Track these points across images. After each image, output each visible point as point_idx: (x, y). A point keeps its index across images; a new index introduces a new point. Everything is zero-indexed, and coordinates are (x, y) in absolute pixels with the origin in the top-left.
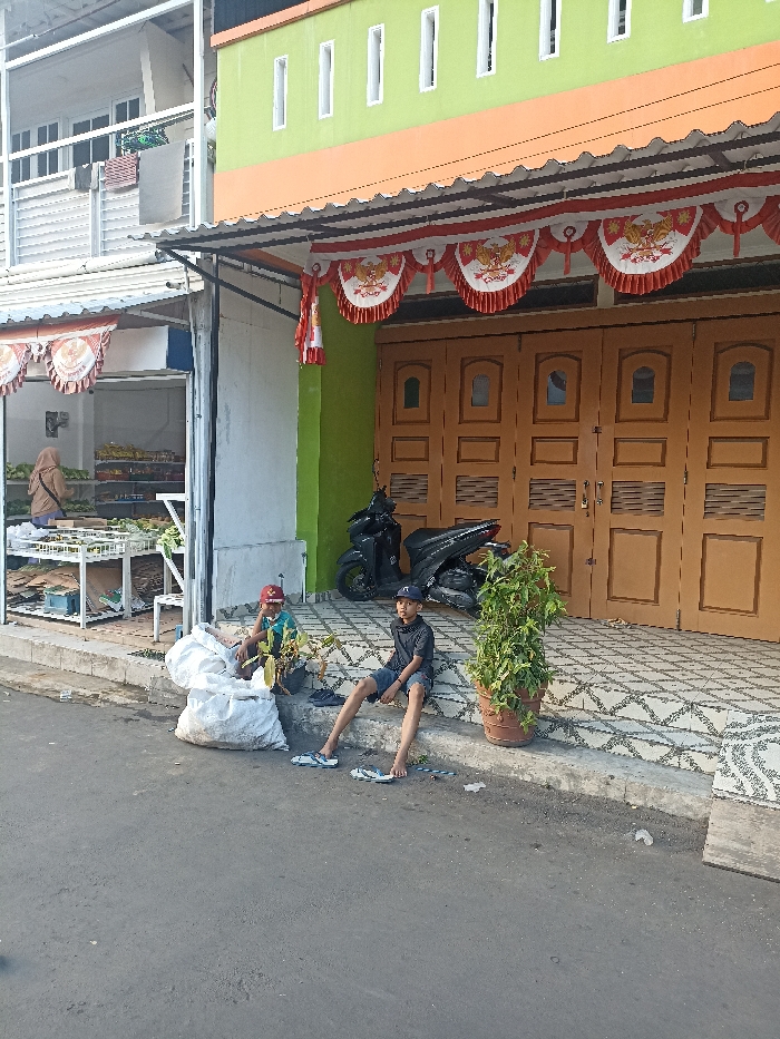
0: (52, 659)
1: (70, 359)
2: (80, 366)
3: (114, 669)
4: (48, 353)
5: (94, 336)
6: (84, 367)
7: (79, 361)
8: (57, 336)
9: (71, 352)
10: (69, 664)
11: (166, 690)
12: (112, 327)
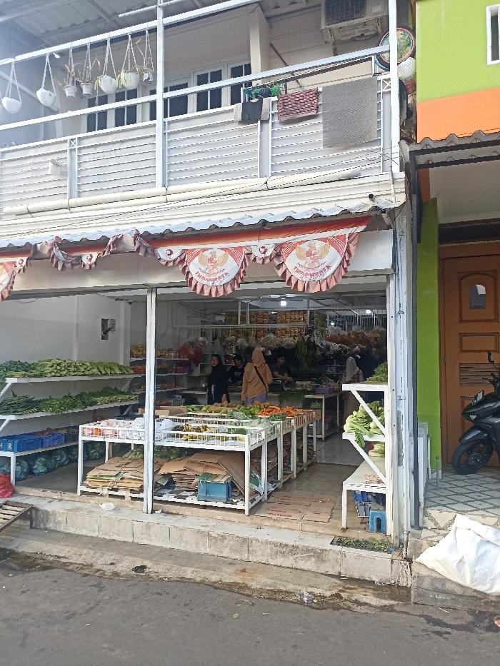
0: (235, 551)
1: (309, 260)
2: (323, 266)
3: (323, 561)
4: (278, 255)
5: (338, 237)
6: (328, 267)
7: (321, 261)
8: (286, 239)
9: (309, 254)
10: (260, 556)
11: (436, 590)
12: (361, 229)
